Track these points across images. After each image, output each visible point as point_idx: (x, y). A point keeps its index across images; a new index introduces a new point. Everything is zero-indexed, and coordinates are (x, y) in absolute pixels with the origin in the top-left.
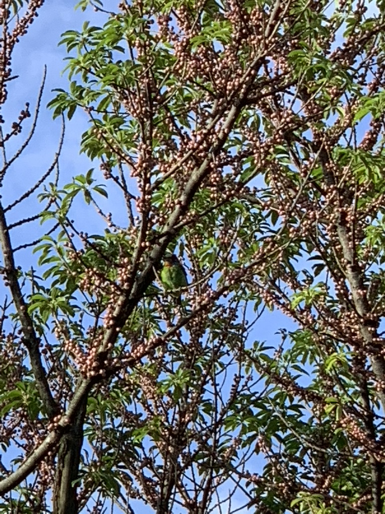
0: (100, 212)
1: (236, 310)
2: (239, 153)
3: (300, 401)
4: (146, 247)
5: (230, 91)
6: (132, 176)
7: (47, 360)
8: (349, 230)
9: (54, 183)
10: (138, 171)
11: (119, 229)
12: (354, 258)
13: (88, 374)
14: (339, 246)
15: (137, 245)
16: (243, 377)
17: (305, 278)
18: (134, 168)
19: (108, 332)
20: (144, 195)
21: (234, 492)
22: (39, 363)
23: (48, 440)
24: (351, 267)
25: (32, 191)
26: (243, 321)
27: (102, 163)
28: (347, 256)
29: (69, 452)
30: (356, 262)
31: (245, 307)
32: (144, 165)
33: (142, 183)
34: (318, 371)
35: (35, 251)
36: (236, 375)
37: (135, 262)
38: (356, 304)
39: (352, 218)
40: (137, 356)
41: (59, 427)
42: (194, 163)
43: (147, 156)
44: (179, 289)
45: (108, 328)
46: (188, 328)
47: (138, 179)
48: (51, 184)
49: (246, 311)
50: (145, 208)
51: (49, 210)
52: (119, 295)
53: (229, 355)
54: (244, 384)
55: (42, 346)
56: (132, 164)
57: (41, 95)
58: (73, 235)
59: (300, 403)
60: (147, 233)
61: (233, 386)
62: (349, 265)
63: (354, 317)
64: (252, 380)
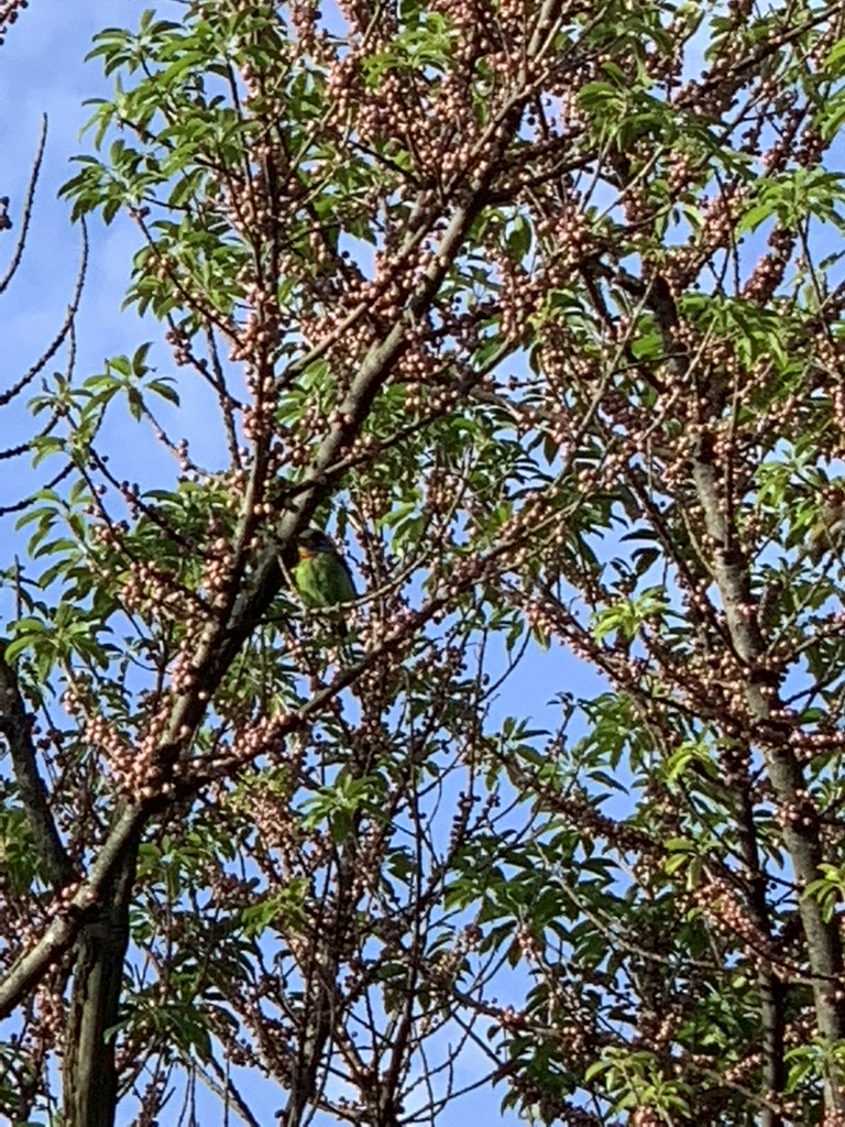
0: (164, 438)
1: (462, 652)
2: (472, 308)
3: (605, 850)
4: (263, 515)
5: (450, 173)
6: (234, 359)
7: (49, 762)
8: (719, 473)
9: (64, 373)
10: (248, 349)
11: (204, 474)
12: (730, 534)
13: (137, 794)
14: (698, 509)
15: (244, 510)
16: (478, 799)
17: (618, 578)
18: (238, 342)
19: (181, 701)
20: (260, 402)
21: (459, 1049)
22: (31, 769)
23: (49, 938)
24: (723, 554)
25: (17, 391)
26: (479, 677)
27: (169, 329)
28: (715, 531)
29: (98, 966)
30: (734, 544)
31: (483, 647)
32: (260, 336)
33: (256, 376)
34: (647, 783)
35: (21, 524)
36: (462, 795)
37: (241, 547)
38: (734, 635)
39: (727, 446)
40: (244, 755)
41: (74, 908)
42: (372, 331)
43: (268, 317)
44: (335, 608)
45: (181, 692)
46: (358, 692)
47: (246, 366)
48: (58, 376)
49: (487, 655)
50: (263, 430)
51: (52, 434)
52: (205, 621)
53: (447, 751)
54: (480, 814)
55: (38, 731)
56: (232, 334)
57: (35, 179)
58: (103, 490)
59: (606, 856)
60: (267, 483)
61: (457, 818)
62: (718, 551)
63: (730, 663)
64: (498, 805)
